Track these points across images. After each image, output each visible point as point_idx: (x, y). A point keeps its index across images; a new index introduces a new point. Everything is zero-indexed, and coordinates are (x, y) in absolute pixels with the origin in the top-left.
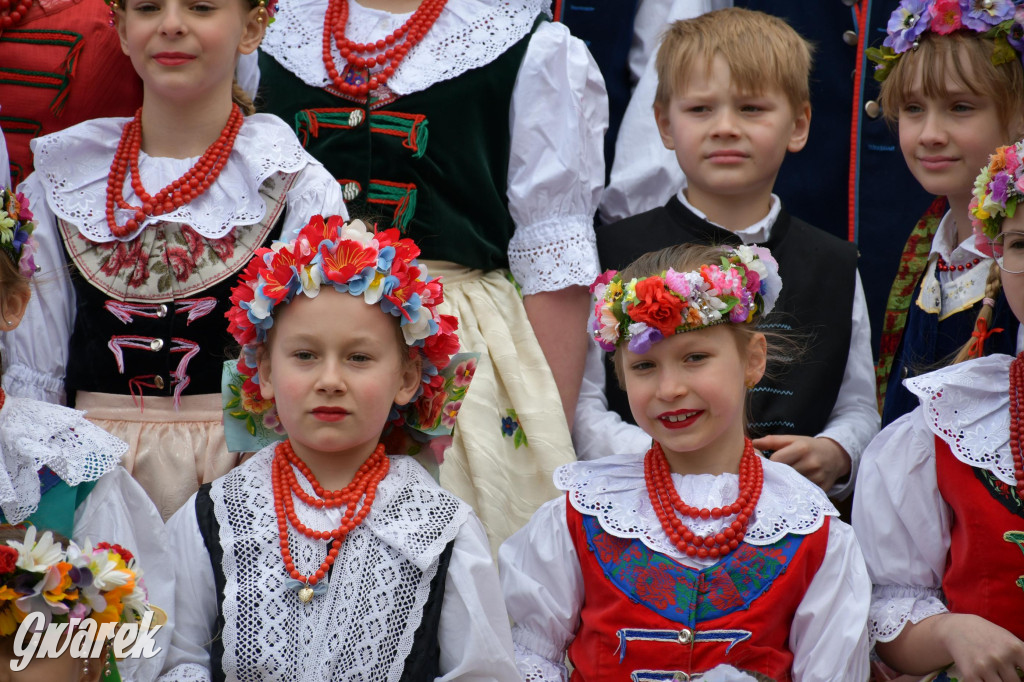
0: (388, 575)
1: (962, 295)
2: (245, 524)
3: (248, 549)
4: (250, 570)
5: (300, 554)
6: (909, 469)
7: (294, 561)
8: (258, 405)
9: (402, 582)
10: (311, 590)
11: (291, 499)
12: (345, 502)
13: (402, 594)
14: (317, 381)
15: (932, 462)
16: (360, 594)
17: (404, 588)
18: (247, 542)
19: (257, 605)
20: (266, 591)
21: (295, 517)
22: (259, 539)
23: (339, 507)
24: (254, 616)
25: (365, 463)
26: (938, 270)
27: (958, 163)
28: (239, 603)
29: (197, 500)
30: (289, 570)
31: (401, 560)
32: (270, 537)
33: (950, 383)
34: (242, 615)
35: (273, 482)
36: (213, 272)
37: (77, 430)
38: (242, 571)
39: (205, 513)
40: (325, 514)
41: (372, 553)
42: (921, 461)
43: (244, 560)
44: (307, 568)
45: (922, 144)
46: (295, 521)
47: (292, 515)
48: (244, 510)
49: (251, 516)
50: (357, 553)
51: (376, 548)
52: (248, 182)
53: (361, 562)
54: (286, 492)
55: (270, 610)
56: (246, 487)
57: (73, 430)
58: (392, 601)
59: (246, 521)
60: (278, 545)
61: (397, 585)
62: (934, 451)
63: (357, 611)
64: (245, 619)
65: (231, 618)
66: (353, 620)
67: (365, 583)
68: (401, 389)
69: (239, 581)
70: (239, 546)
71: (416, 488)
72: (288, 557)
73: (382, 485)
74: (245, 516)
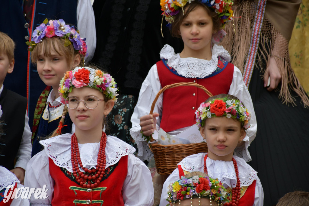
1: (56, 115)
6: (41, 168)
15: (48, 166)
26: (49, 107)
27: (55, 76)
33: (53, 142)
42: (45, 166)
45: (44, 71)
62: (48, 163)
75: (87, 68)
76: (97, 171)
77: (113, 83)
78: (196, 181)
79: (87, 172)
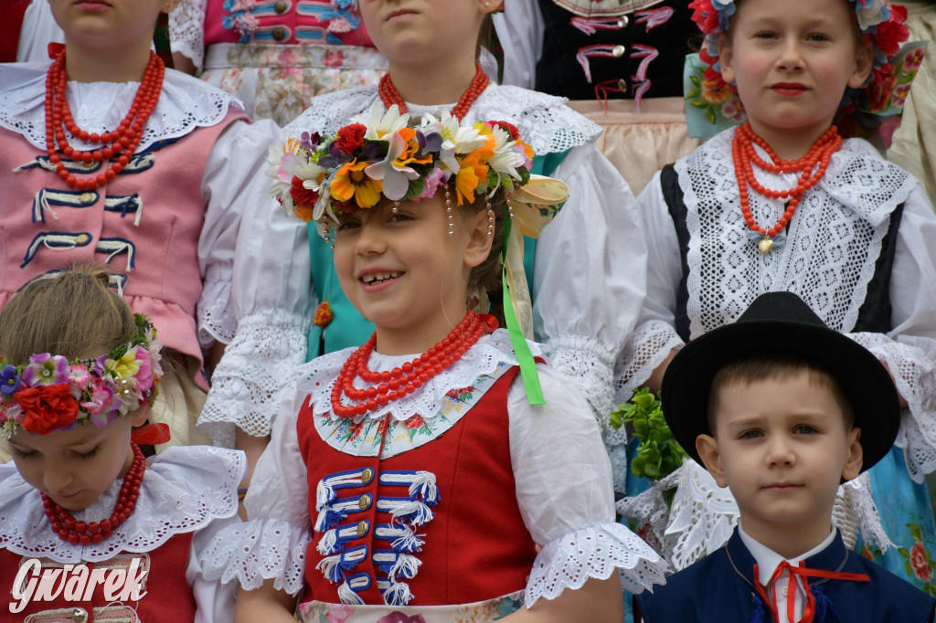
0: (842, 230)
2: (708, 190)
3: (711, 208)
4: (713, 227)
5: (760, 212)
7: (754, 218)
8: (718, 96)
9: (855, 238)
10: (771, 242)
11: (751, 167)
12: (801, 168)
13: (856, 249)
14: (777, 59)
16: (816, 246)
17: (857, 244)
18: (710, 202)
19: (719, 256)
20: (728, 244)
21: (755, 180)
22: (721, 199)
23: (796, 173)
24: (717, 265)
25: (820, 138)
28: (703, 253)
29: (662, 175)
31: (855, 218)
32: (731, 198)
34: (706, 265)
35: (733, 155)
37: (551, 111)
38: (705, 228)
39: (670, 184)
40: (783, 179)
41: (826, 211)
43: (707, 218)
44: (767, 224)
46: (754, 183)
47: (751, 179)
48: (706, 178)
49: (713, 183)
50: (813, 211)
51: (831, 207)
53: (817, 218)
54: (745, 161)
55: (732, 260)
56: (708, 160)
57: (547, 110)
58: (846, 254)
59: (709, 187)
60: (739, 204)
61: (851, 240)
63: (813, 261)
64: (709, 268)
65: (696, 268)
66: (810, 269)
67: (821, 236)
68: (854, 73)
69: (702, 236)
70: (703, 205)
71: (867, 159)
72: (748, 214)
73: (835, 155)
74: (708, 183)
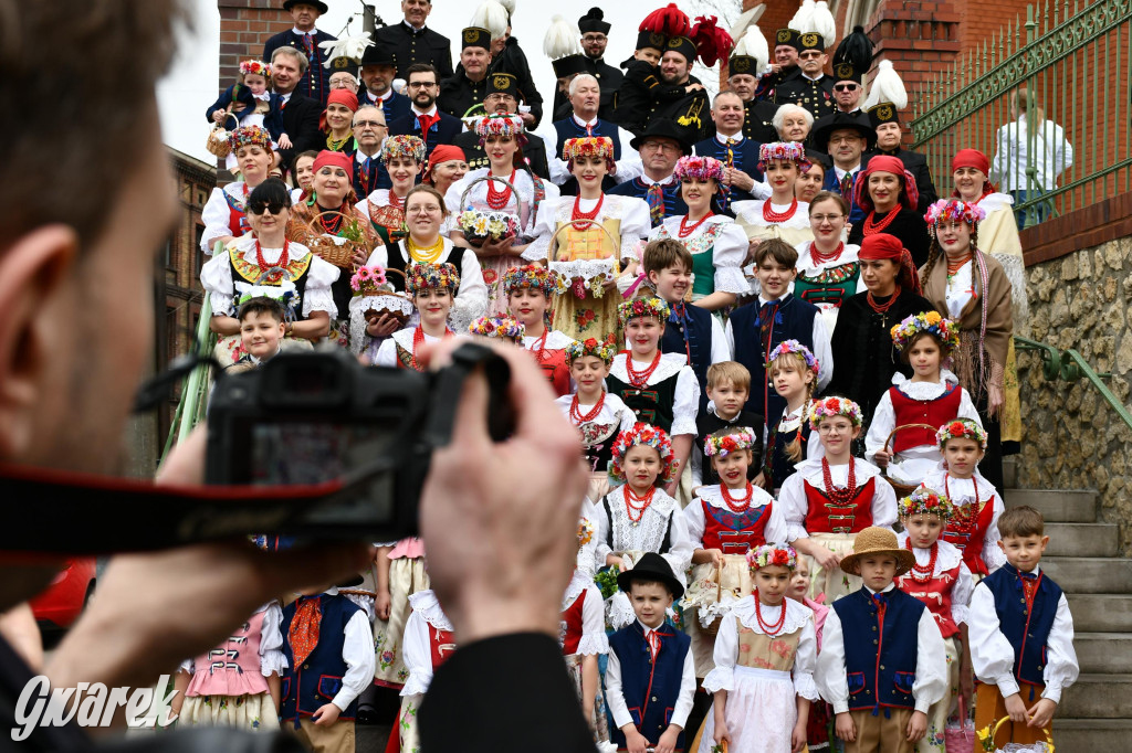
0: (657, 519)
3: (619, 513)
4: (619, 518)
5: (633, 513)
6: (797, 488)
7: (631, 515)
8: (617, 473)
10: (636, 523)
11: (629, 499)
12: (644, 500)
14: (638, 468)
15: (803, 486)
16: (649, 524)
19: (621, 528)
20: (624, 524)
22: (621, 510)
24: (621, 531)
25: (649, 490)
27: (788, 387)
28: (616, 527)
29: (604, 499)
30: (630, 518)
31: (660, 515)
32: (624, 509)
33: (807, 464)
34: (618, 530)
35: (624, 494)
36: (603, 437)
39: (606, 504)
40: (639, 503)
41: (652, 513)
42: (800, 485)
43: (617, 515)
44: (635, 518)
47: (630, 503)
48: (617, 502)
50: (648, 513)
52: (610, 413)
53: (649, 516)
55: (625, 529)
56: (617, 496)
58: (658, 526)
59: (618, 506)
60: (627, 511)
61: (660, 522)
62: (803, 482)
63: (649, 528)
65: (615, 531)
66: (648, 531)
67: (651, 521)
68: (660, 470)
69: (616, 521)
70: (616, 512)
71: (663, 495)
73: (654, 495)
75: (836, 398)
76: (849, 490)
77: (859, 410)
78: (926, 498)
79: (839, 492)
